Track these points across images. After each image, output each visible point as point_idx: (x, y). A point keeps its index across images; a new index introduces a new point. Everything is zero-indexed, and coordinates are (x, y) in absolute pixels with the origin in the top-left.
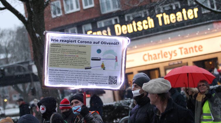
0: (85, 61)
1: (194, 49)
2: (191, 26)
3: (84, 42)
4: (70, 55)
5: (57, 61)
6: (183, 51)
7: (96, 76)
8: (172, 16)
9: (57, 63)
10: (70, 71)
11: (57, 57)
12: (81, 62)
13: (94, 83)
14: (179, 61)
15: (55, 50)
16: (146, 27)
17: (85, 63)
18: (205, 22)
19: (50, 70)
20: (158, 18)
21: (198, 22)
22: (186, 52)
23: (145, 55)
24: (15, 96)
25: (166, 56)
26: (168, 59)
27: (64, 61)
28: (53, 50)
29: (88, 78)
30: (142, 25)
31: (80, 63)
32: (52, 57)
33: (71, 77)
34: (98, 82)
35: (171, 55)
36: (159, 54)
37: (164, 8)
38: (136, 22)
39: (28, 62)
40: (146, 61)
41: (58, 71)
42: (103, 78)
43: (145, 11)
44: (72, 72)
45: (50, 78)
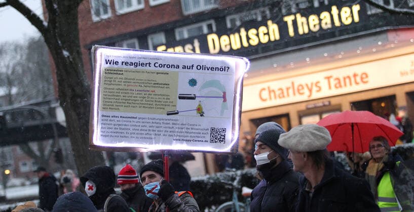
0: (168, 100)
1: (353, 79)
2: (347, 36)
3: (166, 66)
4: (140, 88)
5: (115, 101)
6: (333, 82)
7: (187, 129)
8: (313, 19)
9: (117, 104)
10: (139, 118)
11: (117, 92)
12: (160, 102)
13: (183, 140)
14: (325, 100)
15: (112, 80)
16: (264, 40)
17: (167, 104)
18: (374, 31)
19: (103, 116)
20: (286, 23)
21: (361, 31)
22: (339, 85)
23: (264, 89)
24: (25, 164)
25: (301, 92)
26: (305, 98)
27: (129, 100)
28: (109, 79)
29: (173, 132)
30: (257, 35)
31: (158, 103)
32: (106, 94)
33: (141, 130)
34: (192, 139)
35: (310, 91)
36: (288, 89)
37: (297, 5)
38: (247, 30)
39: (48, 103)
40: (264, 100)
41: (117, 119)
42: (200, 131)
43: (262, 9)
44: (144, 120)
45: (104, 131)
